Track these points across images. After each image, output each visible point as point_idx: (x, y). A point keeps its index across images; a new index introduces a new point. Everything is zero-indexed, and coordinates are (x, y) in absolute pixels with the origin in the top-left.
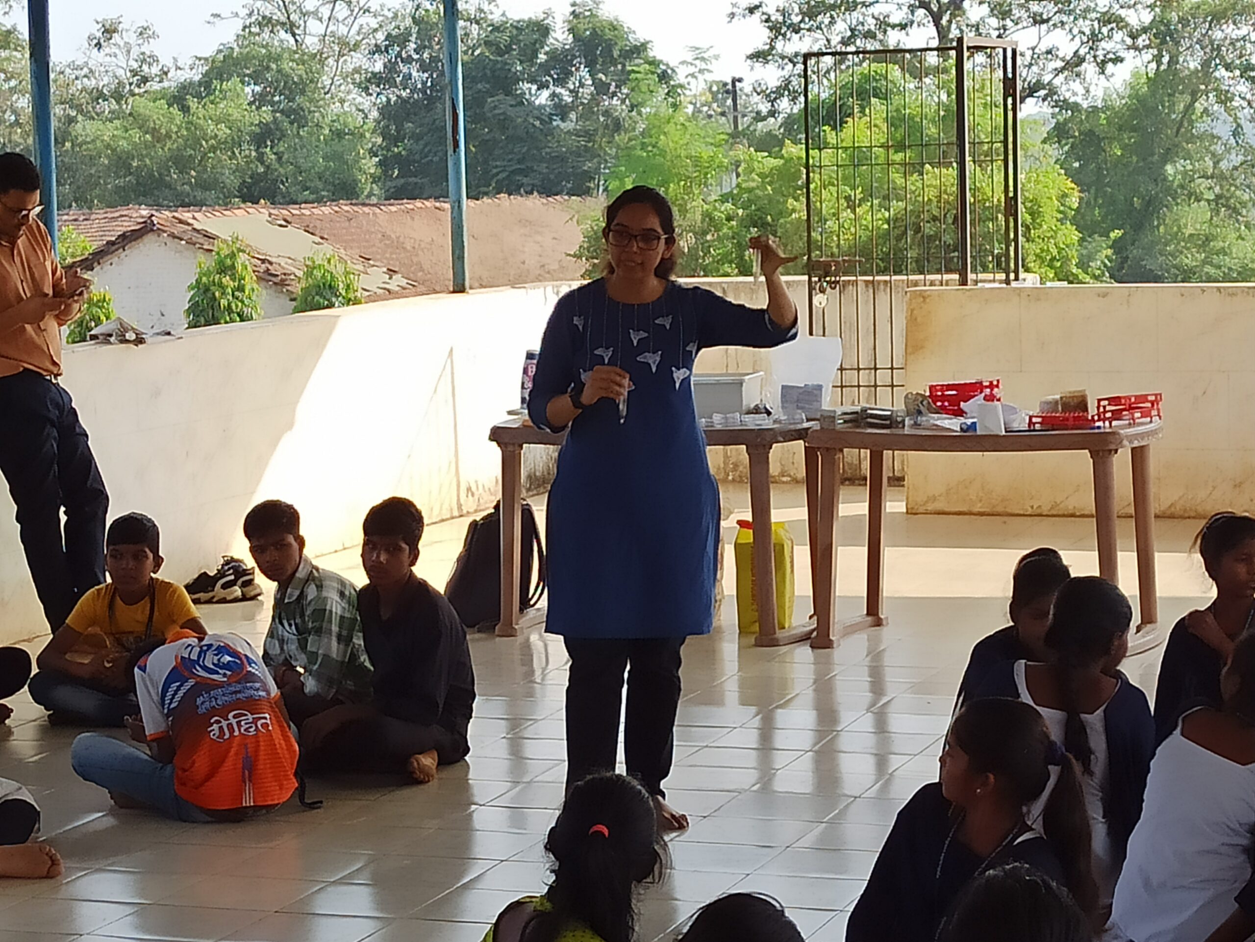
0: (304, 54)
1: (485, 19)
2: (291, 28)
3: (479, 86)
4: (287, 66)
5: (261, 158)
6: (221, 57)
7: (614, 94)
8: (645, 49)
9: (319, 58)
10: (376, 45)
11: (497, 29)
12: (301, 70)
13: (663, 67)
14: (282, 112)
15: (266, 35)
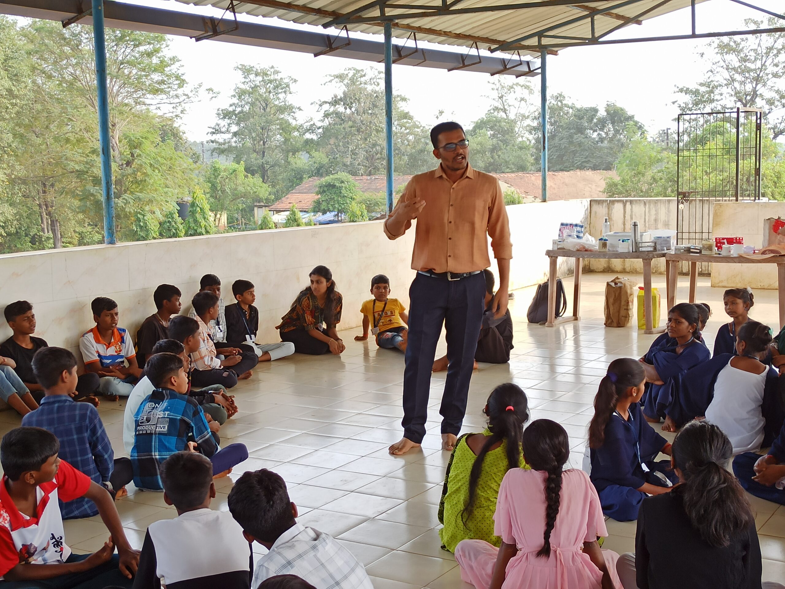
0: (509, 120)
1: (575, 107)
2: (505, 111)
3: (571, 131)
4: (503, 124)
5: (492, 157)
6: (479, 121)
7: (621, 134)
8: (633, 117)
9: (514, 122)
10: (535, 117)
11: (579, 110)
12: (508, 126)
13: (640, 124)
14: (500, 141)
15: (496, 113)
